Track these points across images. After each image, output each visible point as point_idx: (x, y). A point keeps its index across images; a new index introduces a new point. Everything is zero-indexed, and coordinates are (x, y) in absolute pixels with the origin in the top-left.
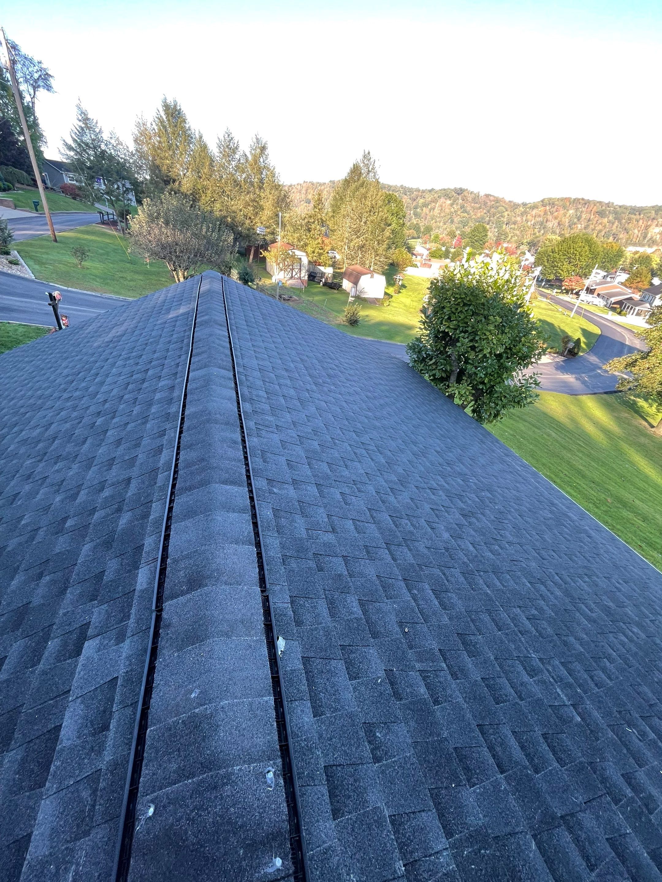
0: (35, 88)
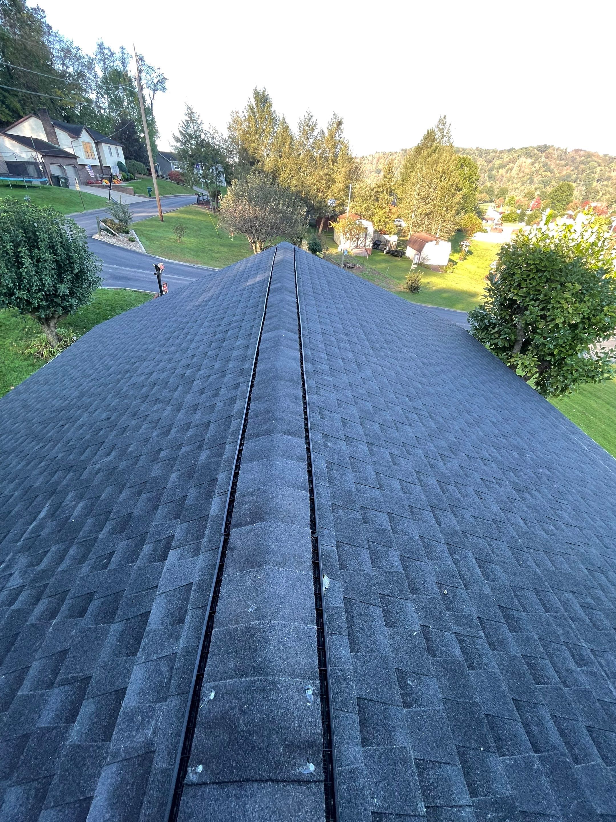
0: (154, 91)
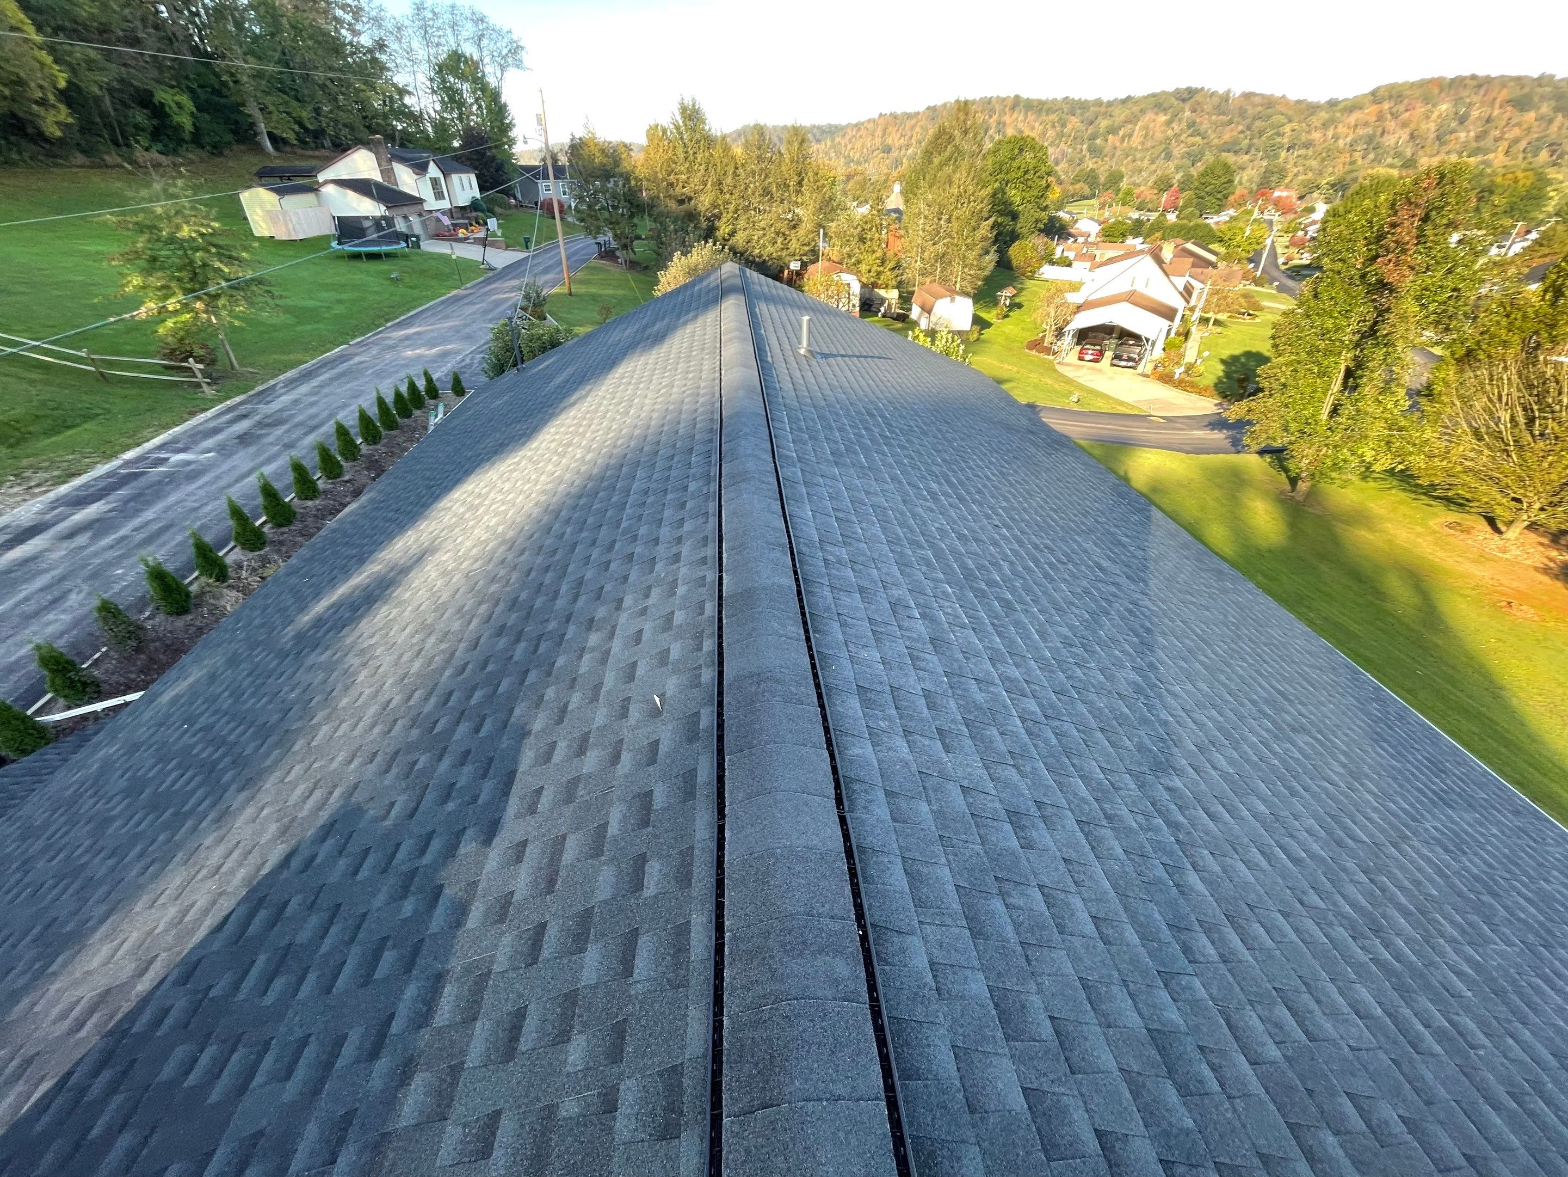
0: (503, 68)
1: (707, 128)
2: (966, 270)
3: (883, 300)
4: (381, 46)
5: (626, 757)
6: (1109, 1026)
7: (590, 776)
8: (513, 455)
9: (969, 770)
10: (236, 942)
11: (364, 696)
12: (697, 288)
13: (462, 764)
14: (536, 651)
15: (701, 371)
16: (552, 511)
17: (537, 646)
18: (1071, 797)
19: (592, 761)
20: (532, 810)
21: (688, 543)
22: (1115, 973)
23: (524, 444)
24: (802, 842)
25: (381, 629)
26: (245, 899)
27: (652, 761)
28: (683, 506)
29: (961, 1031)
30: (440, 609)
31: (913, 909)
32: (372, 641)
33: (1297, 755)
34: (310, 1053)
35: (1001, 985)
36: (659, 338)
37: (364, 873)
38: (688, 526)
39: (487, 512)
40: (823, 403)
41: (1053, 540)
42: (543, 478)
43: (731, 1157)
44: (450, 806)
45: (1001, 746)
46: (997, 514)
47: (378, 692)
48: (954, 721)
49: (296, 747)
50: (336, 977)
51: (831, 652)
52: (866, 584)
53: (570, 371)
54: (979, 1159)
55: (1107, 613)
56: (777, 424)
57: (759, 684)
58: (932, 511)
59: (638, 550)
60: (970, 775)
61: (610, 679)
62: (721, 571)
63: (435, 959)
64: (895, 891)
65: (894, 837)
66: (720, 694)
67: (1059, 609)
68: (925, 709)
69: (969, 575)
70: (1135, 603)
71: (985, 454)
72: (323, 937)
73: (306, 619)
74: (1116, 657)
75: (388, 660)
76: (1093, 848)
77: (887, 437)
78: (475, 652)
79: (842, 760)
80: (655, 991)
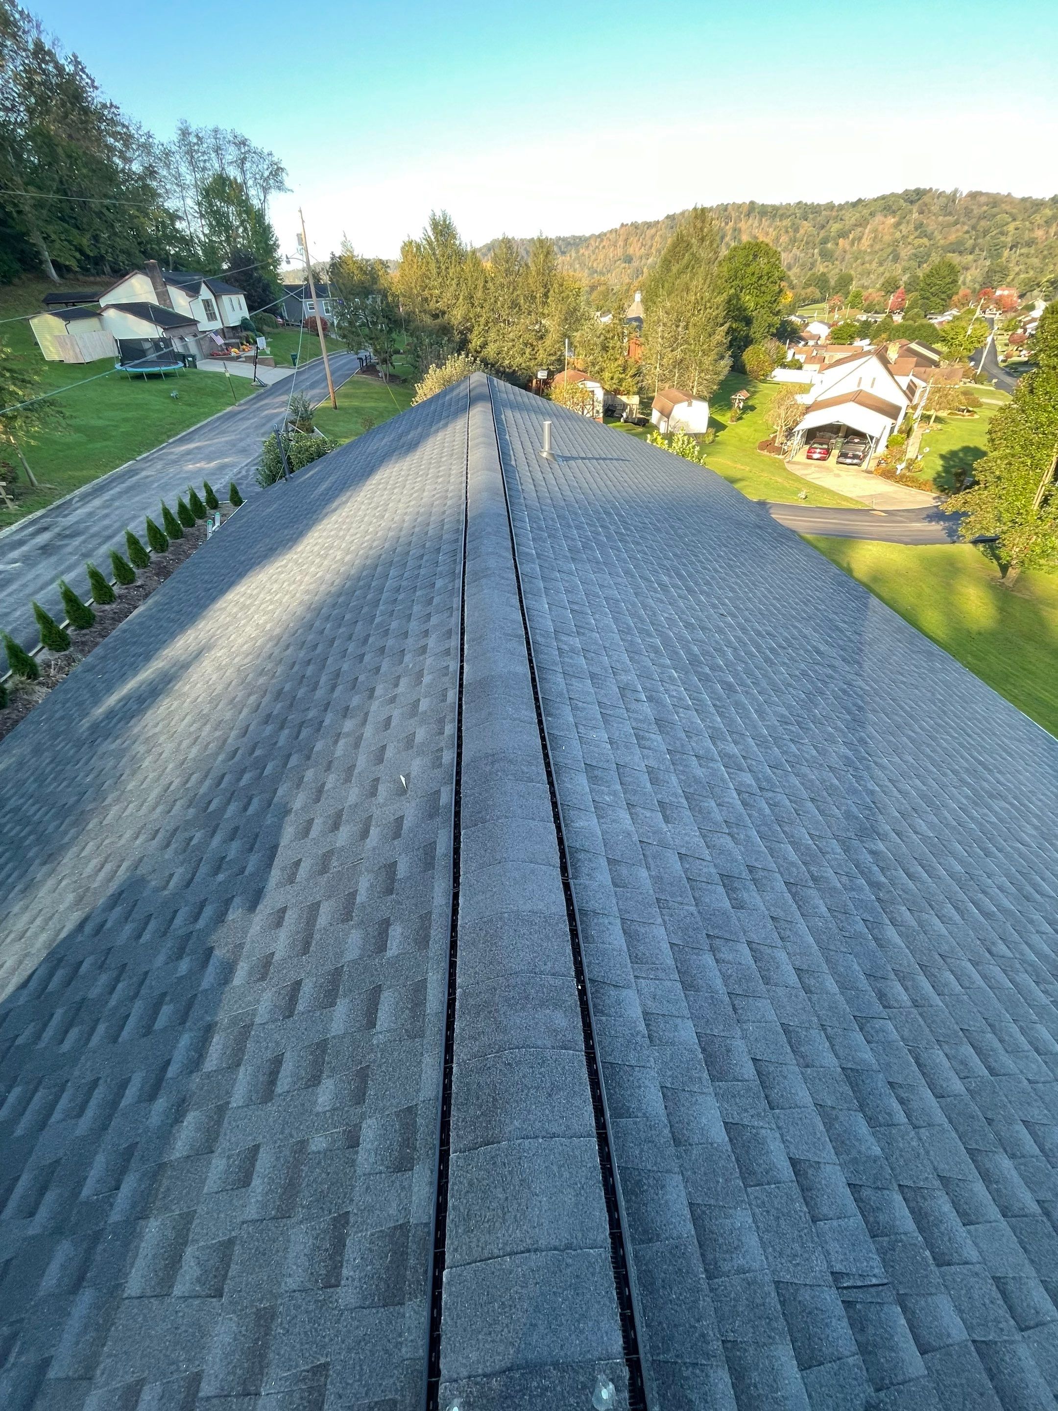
0: (266, 190)
1: (457, 242)
2: (703, 375)
3: (624, 406)
4: (151, 172)
5: (374, 831)
6: (807, 1066)
7: (342, 848)
8: (281, 558)
9: (687, 838)
10: (39, 997)
11: (148, 780)
12: (447, 398)
13: (232, 840)
14: (297, 737)
15: (450, 475)
16: (315, 609)
17: (299, 733)
18: (780, 861)
19: (344, 835)
20: (291, 880)
21: (434, 636)
22: (815, 1019)
23: (291, 548)
24: (528, 907)
25: (163, 720)
26: (46, 960)
27: (397, 835)
28: (430, 601)
29: (669, 1073)
30: (214, 701)
31: (629, 965)
32: (157, 730)
33: (994, 819)
34: (99, 1094)
35: (708, 1032)
36: (413, 446)
37: (146, 937)
38: (434, 620)
39: (256, 612)
40: (563, 503)
41: (775, 628)
42: (307, 578)
43: (456, 1188)
44: (221, 877)
45: (718, 816)
46: (723, 604)
47: (160, 776)
48: (675, 795)
49: (90, 826)
50: (122, 1028)
51: (561, 733)
52: (596, 670)
53: (332, 479)
54: (681, 1187)
55: (822, 693)
56: (518, 524)
57: (493, 763)
58: (662, 601)
59: (390, 642)
60: (687, 843)
61: (362, 761)
62: (462, 661)
63: (206, 1012)
64: (613, 950)
65: (614, 901)
66: (459, 773)
67: (777, 690)
68: (648, 785)
69: (694, 661)
70: (849, 684)
71: (714, 549)
72: (111, 993)
73: (99, 711)
74: (830, 734)
75: (168, 748)
76: (799, 907)
77: (622, 534)
78: (245, 739)
79: (569, 832)
80: (395, 1040)
